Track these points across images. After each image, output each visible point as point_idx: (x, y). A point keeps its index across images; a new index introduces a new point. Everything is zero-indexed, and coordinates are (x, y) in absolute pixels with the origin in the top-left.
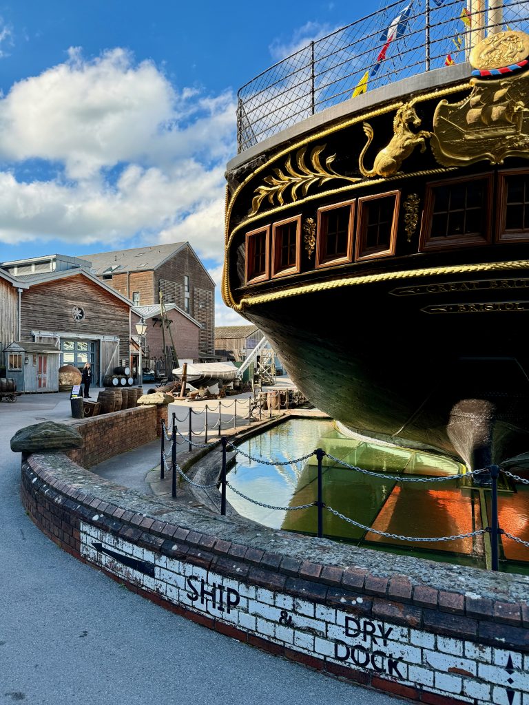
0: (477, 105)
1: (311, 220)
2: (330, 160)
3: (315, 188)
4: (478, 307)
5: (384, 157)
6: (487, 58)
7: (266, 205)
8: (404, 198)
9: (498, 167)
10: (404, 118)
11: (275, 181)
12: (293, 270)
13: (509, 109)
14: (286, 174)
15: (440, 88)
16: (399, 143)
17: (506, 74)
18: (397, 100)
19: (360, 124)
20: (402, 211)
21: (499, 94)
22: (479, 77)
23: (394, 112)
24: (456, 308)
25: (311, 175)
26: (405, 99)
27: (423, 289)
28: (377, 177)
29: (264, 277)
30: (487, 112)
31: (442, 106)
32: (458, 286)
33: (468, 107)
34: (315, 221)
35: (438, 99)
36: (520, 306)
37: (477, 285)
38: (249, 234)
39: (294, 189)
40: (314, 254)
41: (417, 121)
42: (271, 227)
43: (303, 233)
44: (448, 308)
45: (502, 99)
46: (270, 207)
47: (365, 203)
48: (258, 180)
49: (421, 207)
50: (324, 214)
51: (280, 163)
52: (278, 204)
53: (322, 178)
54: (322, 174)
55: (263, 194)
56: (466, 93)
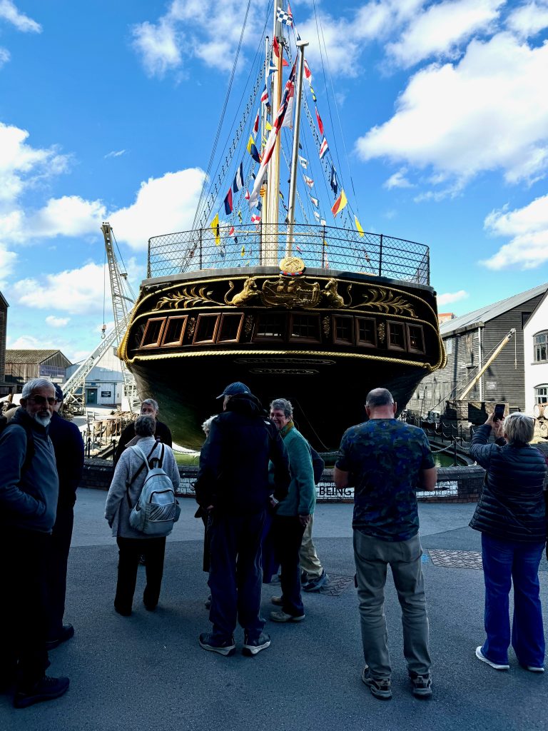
0: (282, 285)
1: (193, 319)
2: (209, 293)
3: (198, 304)
4: (278, 371)
5: (238, 298)
6: (286, 267)
7: (166, 306)
8: (245, 317)
9: (289, 310)
10: (249, 284)
11: (174, 296)
12: (178, 343)
13: (295, 289)
14: (182, 294)
15: (266, 275)
16: (246, 294)
17: (293, 275)
18: (247, 275)
19: (228, 281)
20: (244, 322)
21: (291, 282)
22: (283, 274)
23: (245, 280)
24: (267, 371)
25: (197, 298)
26: (250, 276)
27: (251, 360)
28: (233, 305)
29: (155, 345)
30: (286, 288)
31: (267, 283)
32: (269, 360)
33: (278, 285)
34: (196, 319)
35: (265, 279)
36: (298, 372)
37: (279, 361)
38: (150, 319)
39: (186, 303)
40: (192, 337)
41: (256, 286)
42: (167, 319)
43: (188, 324)
44: (263, 371)
45: (292, 284)
46: (169, 308)
47: (225, 316)
48: (164, 294)
49: (254, 322)
50: (202, 317)
51: (181, 289)
52: (175, 308)
53: (203, 300)
54: (203, 298)
55: (166, 301)
56: (278, 279)
